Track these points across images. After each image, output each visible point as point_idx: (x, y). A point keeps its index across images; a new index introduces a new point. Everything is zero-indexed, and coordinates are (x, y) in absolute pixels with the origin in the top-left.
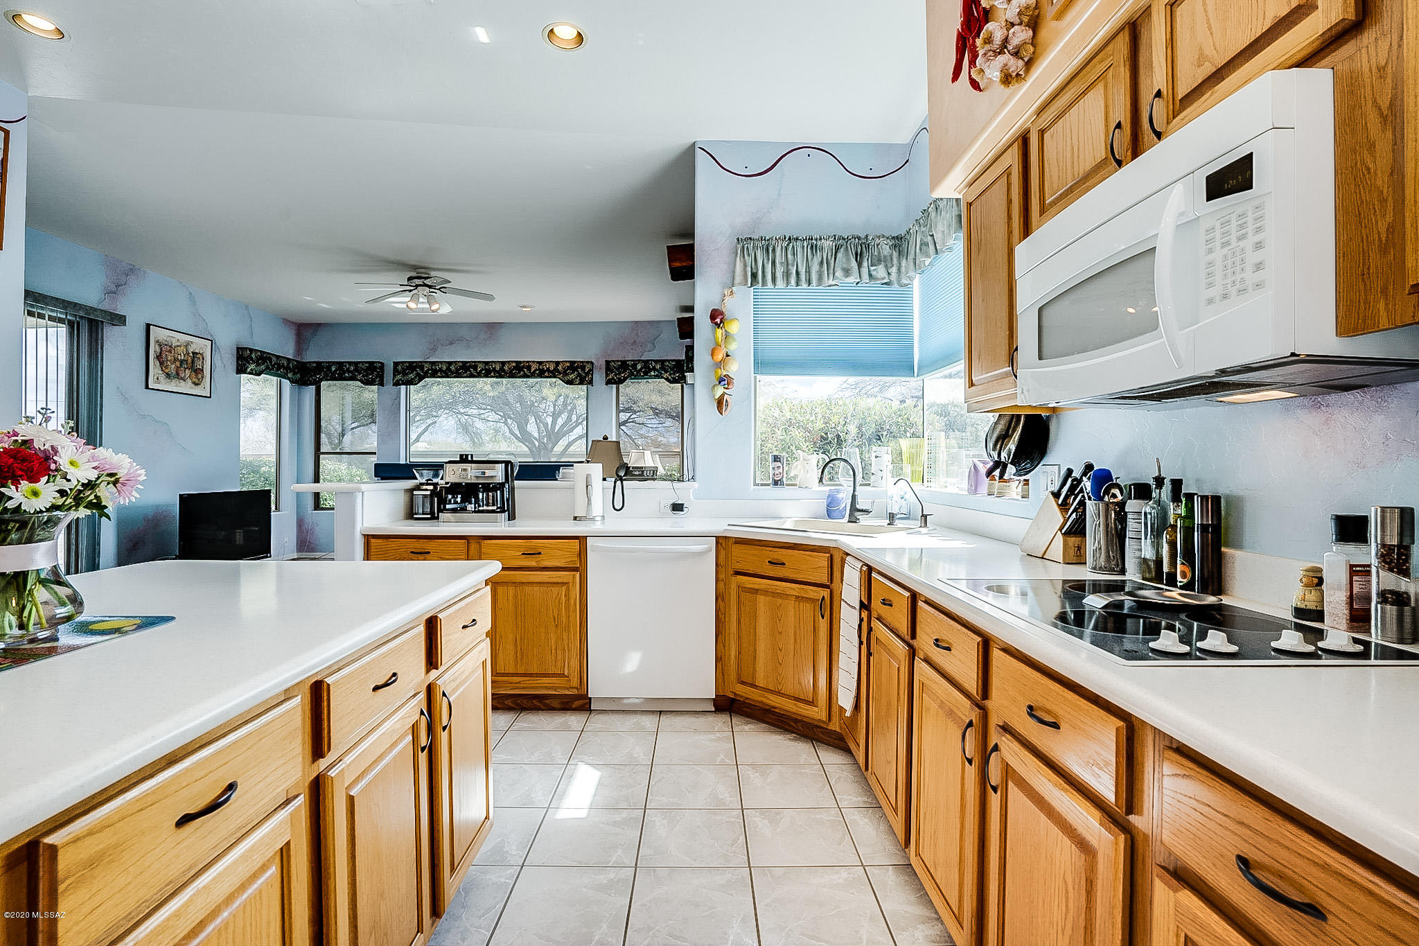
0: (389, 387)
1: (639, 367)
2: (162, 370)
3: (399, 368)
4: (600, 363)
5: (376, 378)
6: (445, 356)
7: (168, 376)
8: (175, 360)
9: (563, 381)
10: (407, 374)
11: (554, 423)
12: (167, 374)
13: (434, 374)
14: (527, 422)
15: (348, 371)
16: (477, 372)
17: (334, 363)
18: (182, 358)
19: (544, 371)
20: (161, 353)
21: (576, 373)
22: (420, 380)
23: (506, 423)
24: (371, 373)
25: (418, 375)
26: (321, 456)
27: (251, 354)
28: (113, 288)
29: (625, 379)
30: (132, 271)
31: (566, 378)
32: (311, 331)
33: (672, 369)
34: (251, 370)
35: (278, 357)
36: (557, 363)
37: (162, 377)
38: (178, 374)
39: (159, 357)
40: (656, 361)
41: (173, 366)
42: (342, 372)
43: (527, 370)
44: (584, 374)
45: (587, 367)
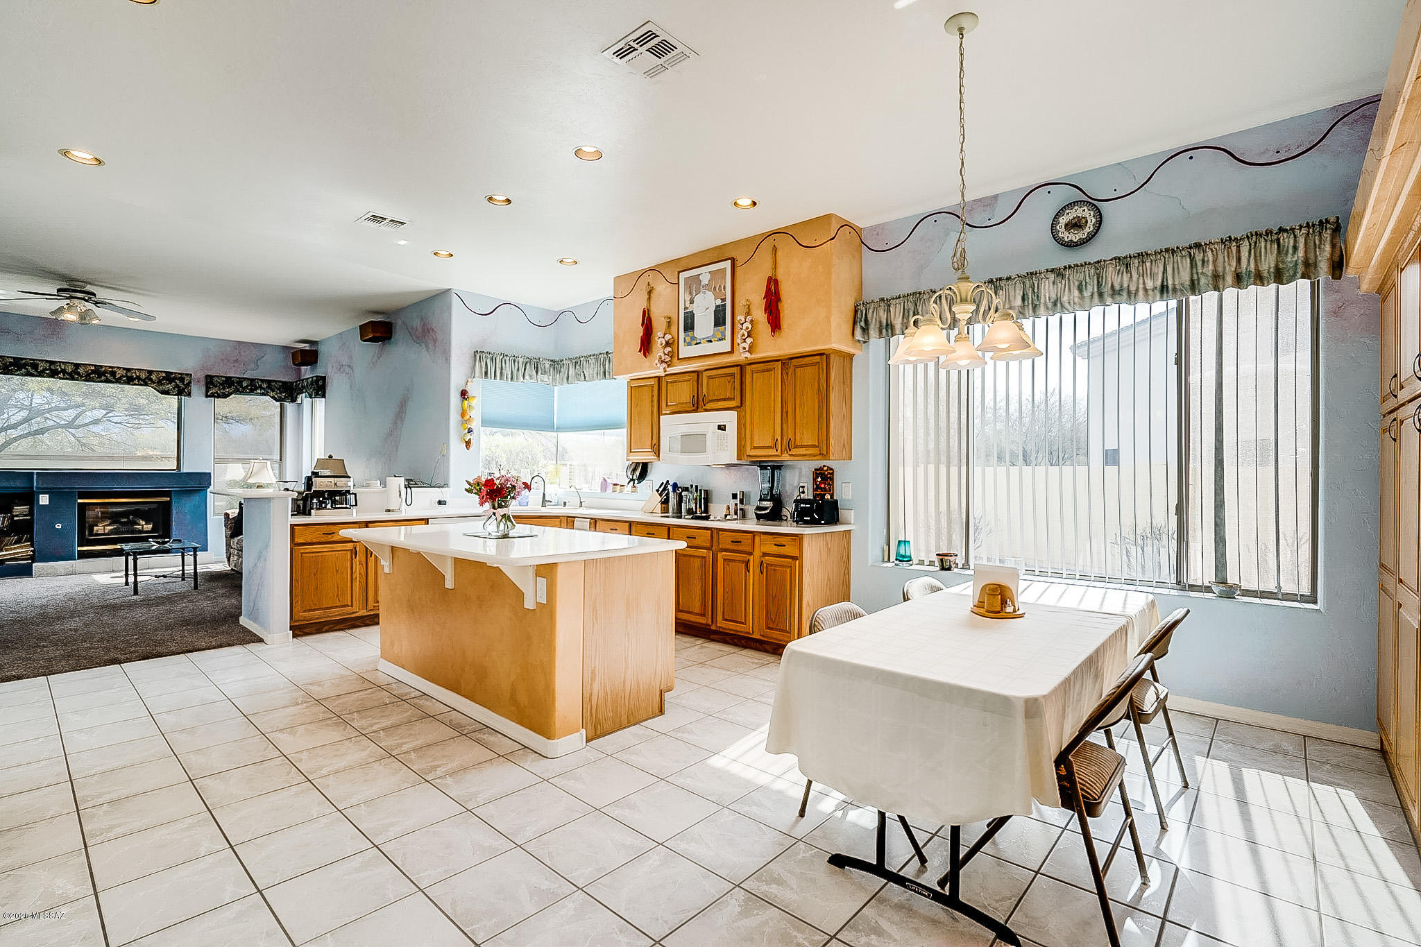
1: (245, 384)
4: (199, 375)
9: (158, 391)
19: (129, 377)
21: (175, 384)
29: (232, 393)
31: (161, 388)
33: (278, 389)
36: (150, 372)
40: (263, 381)
43: (111, 375)
44: (183, 386)
45: (187, 379)
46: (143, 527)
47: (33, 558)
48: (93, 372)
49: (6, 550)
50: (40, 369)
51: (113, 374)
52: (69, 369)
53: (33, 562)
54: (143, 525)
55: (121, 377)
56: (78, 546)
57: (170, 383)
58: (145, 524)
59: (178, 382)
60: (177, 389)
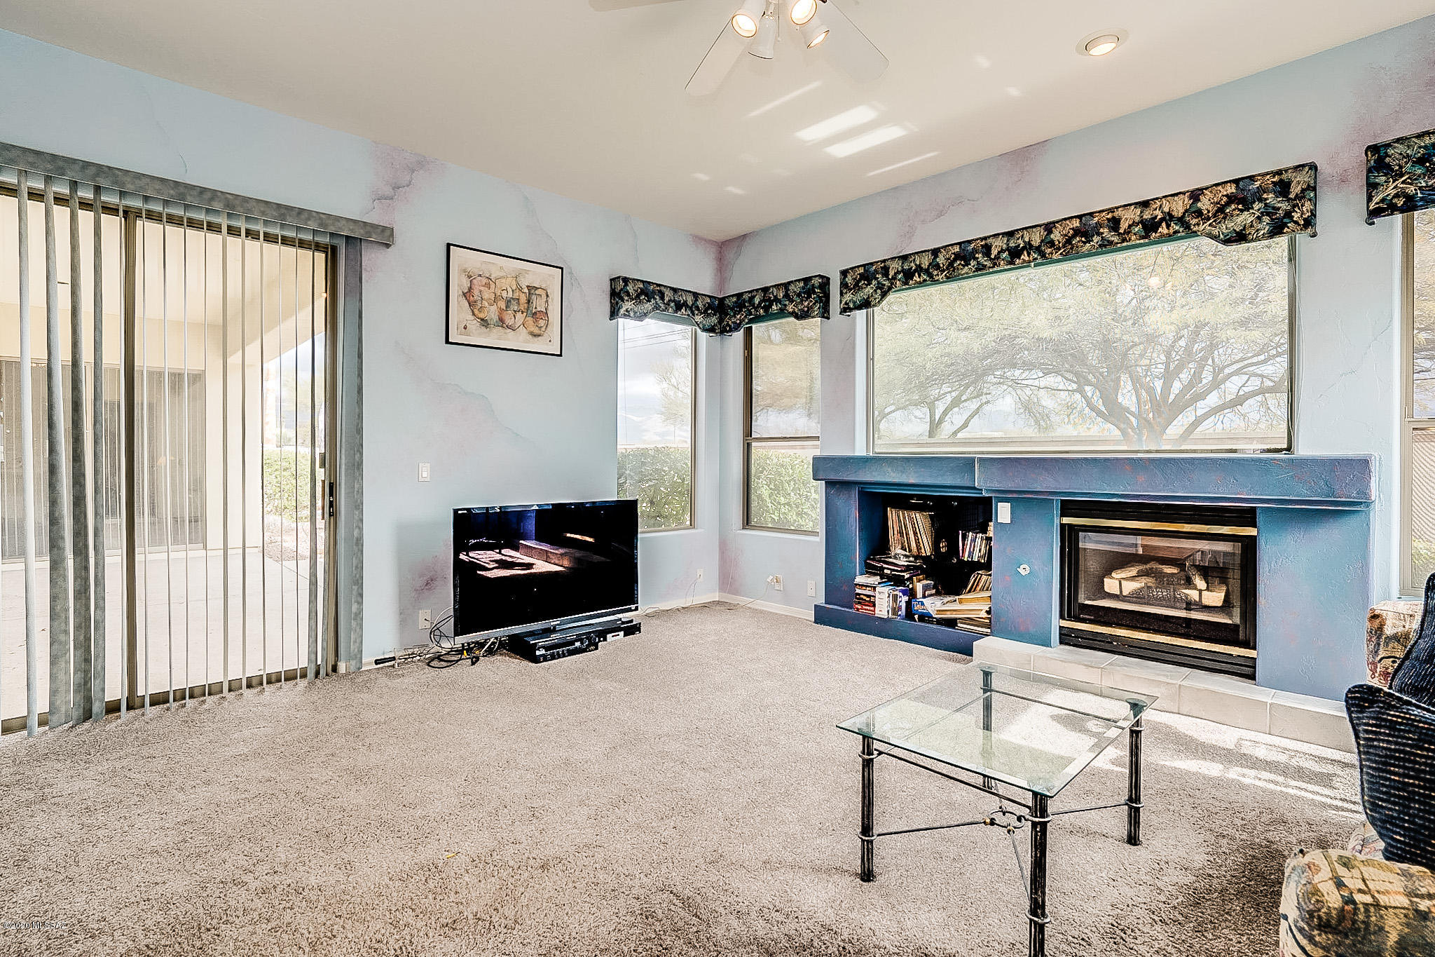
0: (837, 317)
2: (474, 314)
3: (849, 280)
5: (815, 304)
7: (484, 323)
8: (496, 299)
10: (860, 288)
11: (1167, 387)
12: (482, 320)
13: (907, 279)
14: (1117, 387)
15: (777, 300)
17: (756, 290)
18: (510, 295)
20: (470, 288)
21: (1259, 208)
22: (884, 295)
23: (1080, 390)
24: (806, 298)
25: (880, 286)
26: (754, 445)
27: (626, 285)
28: (388, 191)
30: (421, 164)
34: (627, 311)
35: (675, 290)
37: (474, 324)
38: (501, 320)
39: (467, 294)
41: (494, 308)
42: (767, 304)
43: (1111, 230)
44: (1285, 206)
45: (1299, 183)
46: (1200, 596)
47: (985, 626)
48: (1076, 232)
49: (960, 602)
51: (1115, 224)
52: (1037, 239)
53: (983, 634)
54: (1201, 591)
55: (1130, 226)
56: (1062, 617)
57: (1247, 207)
58: (1208, 589)
59: (1270, 197)
60: (1266, 219)
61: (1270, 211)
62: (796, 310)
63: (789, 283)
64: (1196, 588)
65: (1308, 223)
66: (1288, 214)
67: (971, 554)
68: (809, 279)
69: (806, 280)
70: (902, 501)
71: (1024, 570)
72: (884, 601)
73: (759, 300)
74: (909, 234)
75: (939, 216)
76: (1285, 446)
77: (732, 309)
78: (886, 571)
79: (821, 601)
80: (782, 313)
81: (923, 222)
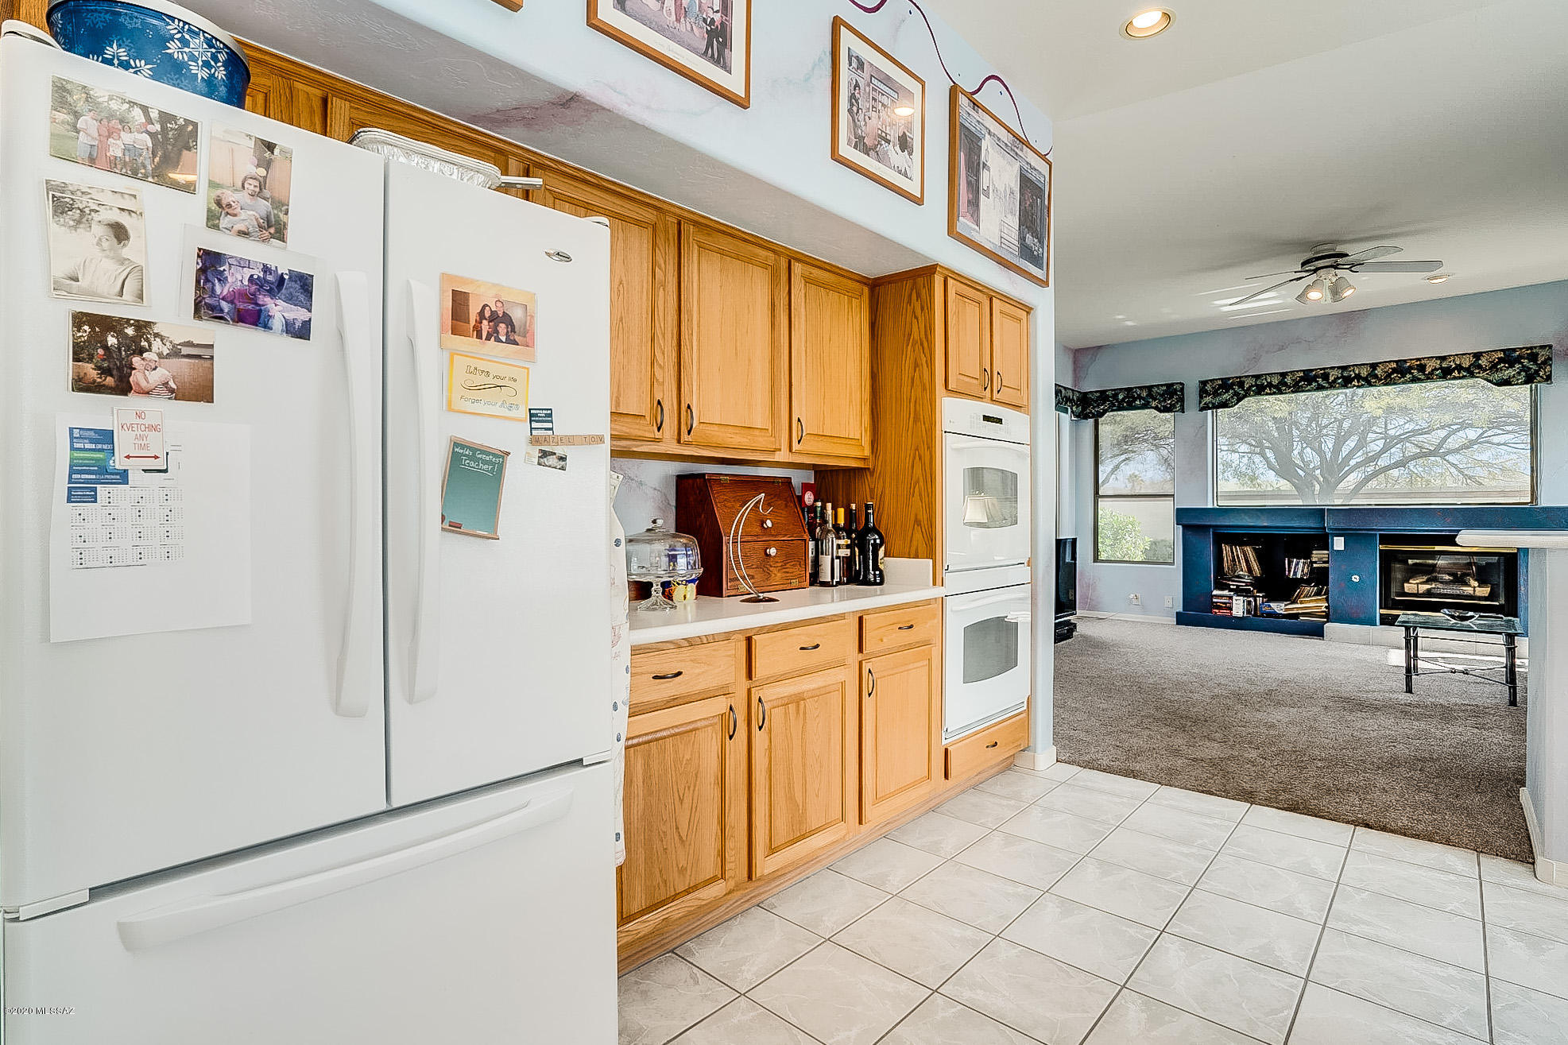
0: (1192, 413)
3: (1208, 387)
4: (1564, 346)
5: (1177, 403)
6: (1272, 365)
9: (1491, 381)
10: (1220, 394)
13: (1260, 390)
15: (1140, 397)
16: (1328, 383)
17: (1121, 389)
19: (1451, 369)
21: (1517, 366)
22: (1239, 400)
24: (1169, 398)
25: (1236, 394)
26: (1099, 499)
31: (1497, 376)
32: (1089, 357)
36: (1478, 356)
42: (1129, 399)
43: (1419, 371)
44: (1535, 367)
45: (1543, 355)
46: (1474, 591)
47: (1328, 617)
48: (1394, 371)
49: (1301, 603)
50: (1331, 379)
51: (1422, 368)
52: (1364, 373)
53: (1327, 622)
54: (1474, 587)
55: (1433, 370)
56: (1381, 608)
57: (1511, 366)
58: (1479, 586)
59: (1525, 362)
60: (1523, 374)
61: (1525, 369)
62: (1159, 406)
63: (1153, 386)
64: (1470, 586)
65: (1548, 378)
66: (1537, 372)
67: (1295, 573)
68: (1173, 384)
69: (1169, 386)
70: (1236, 539)
71: (1356, 579)
72: (1239, 607)
73: (1122, 396)
74: (1256, 359)
75: (1280, 350)
76: (1529, 501)
77: (1096, 401)
78: (1232, 587)
79: (1180, 609)
80: (1145, 406)
81: (1267, 352)
